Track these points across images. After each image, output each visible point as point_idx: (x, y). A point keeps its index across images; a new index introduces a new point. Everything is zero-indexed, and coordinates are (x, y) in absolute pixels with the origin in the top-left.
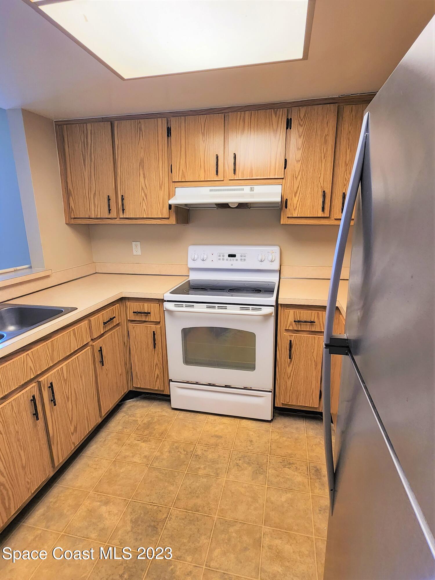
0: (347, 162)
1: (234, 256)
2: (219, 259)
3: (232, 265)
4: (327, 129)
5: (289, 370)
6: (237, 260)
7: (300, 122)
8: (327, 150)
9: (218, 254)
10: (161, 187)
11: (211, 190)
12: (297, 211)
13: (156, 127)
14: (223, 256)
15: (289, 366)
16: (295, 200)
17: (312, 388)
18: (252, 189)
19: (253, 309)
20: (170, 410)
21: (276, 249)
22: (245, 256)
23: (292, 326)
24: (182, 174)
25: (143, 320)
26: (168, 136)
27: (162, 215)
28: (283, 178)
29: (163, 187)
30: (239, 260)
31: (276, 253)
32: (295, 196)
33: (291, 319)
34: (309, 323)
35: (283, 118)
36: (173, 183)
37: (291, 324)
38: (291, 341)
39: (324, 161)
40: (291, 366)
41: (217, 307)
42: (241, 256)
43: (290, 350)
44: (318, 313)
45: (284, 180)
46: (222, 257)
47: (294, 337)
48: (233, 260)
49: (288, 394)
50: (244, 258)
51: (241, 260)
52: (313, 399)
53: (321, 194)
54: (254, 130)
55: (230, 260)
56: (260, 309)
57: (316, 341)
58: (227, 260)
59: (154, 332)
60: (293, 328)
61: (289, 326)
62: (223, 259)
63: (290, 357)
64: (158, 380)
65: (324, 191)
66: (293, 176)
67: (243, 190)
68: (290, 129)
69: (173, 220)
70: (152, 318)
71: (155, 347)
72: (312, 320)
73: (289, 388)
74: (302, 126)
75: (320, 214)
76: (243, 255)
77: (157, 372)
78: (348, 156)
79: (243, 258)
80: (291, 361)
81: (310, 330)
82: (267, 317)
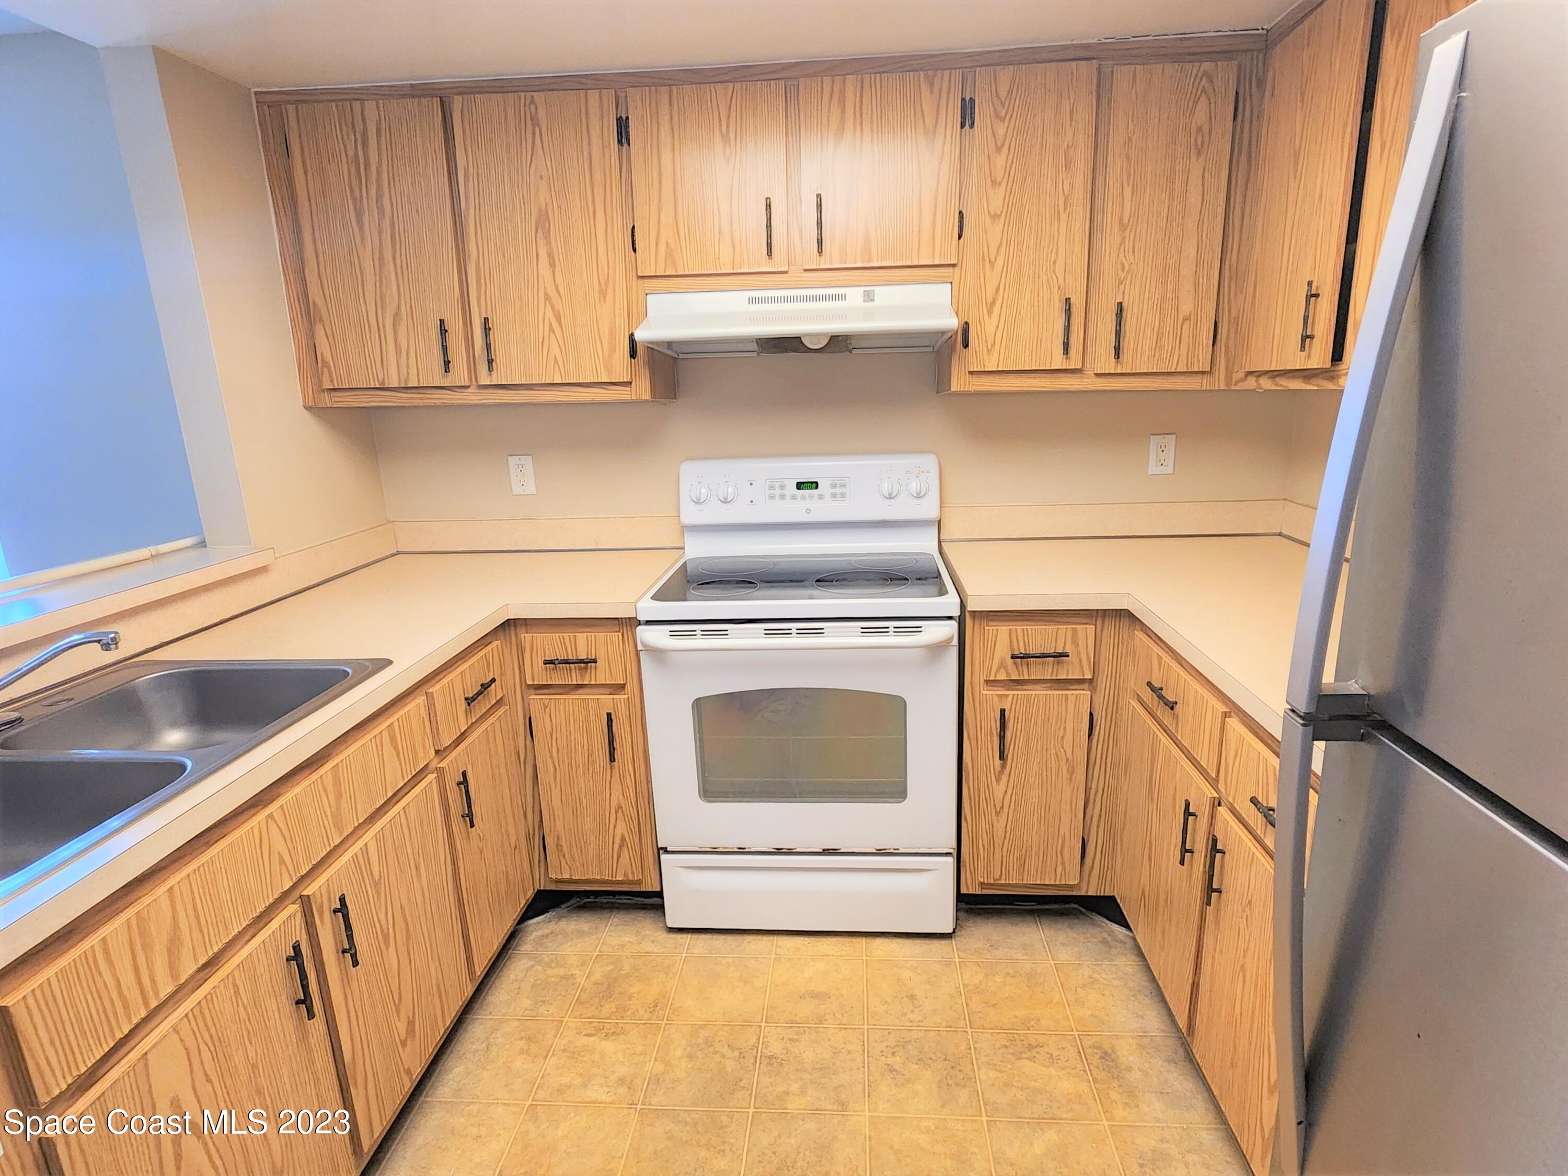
0: (1126, 221)
1: (815, 485)
2: (772, 497)
3: (808, 511)
4: (1070, 132)
5: (999, 790)
6: (821, 497)
7: (999, 108)
8: (1072, 186)
9: (768, 482)
10: (603, 294)
11: (751, 301)
12: (996, 355)
13: (583, 116)
14: (782, 487)
15: (998, 780)
16: (990, 324)
17: (1062, 833)
18: (869, 297)
19: (898, 631)
20: (663, 936)
21: (929, 463)
22: (843, 486)
23: (1006, 668)
24: (666, 253)
25: (574, 682)
26: (620, 142)
27: (610, 374)
28: (954, 265)
29: (610, 292)
30: (827, 496)
31: (928, 472)
32: (990, 312)
33: (1002, 651)
34: (1052, 659)
35: (951, 101)
36: (641, 281)
37: (1002, 665)
38: (1003, 711)
39: (1064, 216)
40: (1004, 778)
41: (794, 631)
42: (834, 486)
43: (1002, 738)
44: (1075, 631)
45: (957, 270)
46: (777, 492)
47: (1010, 699)
48: (811, 497)
49: (998, 856)
50: (843, 490)
51: (834, 495)
52: (1063, 863)
53: (1058, 307)
54: (872, 130)
55: (803, 497)
56: (917, 630)
57: (1071, 706)
58: (794, 497)
59: (609, 715)
60: (1008, 674)
61: (998, 671)
62: (782, 497)
63: (1002, 757)
64: (625, 854)
65: (1068, 300)
66: (984, 259)
67: (843, 297)
68: (972, 125)
69: (642, 390)
70: (601, 675)
71: (612, 759)
72: (1060, 650)
73: (998, 842)
74: (1003, 120)
75: (1058, 362)
76: (838, 482)
77: (621, 829)
78: (1127, 203)
79: (838, 491)
80: (1003, 766)
81: (1054, 678)
82: (937, 649)
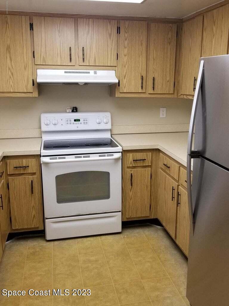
0: (154, 58)
1: (79, 120)
2: (68, 123)
3: (78, 127)
4: (142, 37)
5: (131, 194)
6: (81, 123)
7: (126, 30)
8: (142, 49)
9: (66, 120)
10: (25, 68)
11: (65, 72)
12: (126, 88)
13: (21, 22)
14: (70, 121)
15: (131, 191)
16: (125, 81)
17: (145, 203)
18: (95, 73)
19: (108, 156)
20: (45, 242)
21: (108, 115)
22: (86, 120)
23: (132, 164)
24: (43, 59)
25: (22, 173)
26: (30, 30)
27: (27, 90)
28: (116, 66)
29: (27, 69)
30: (82, 123)
31: (108, 117)
32: (125, 78)
33: (131, 159)
34: (142, 161)
35: (115, 26)
36: (35, 66)
37: (131, 163)
38: (131, 174)
39: (141, 57)
40: (132, 191)
41: (82, 157)
42: (84, 120)
43: (131, 180)
44: (147, 154)
45: (117, 68)
46: (69, 122)
47: (133, 171)
48: (78, 123)
49: (131, 210)
50: (86, 122)
51: (84, 123)
52: (146, 211)
53: (140, 78)
55: (76, 124)
56: (112, 155)
57: (147, 172)
58: (73, 123)
59: (32, 181)
60: (132, 165)
61: (130, 164)
62: (70, 123)
63: (132, 185)
64: (35, 220)
65: (142, 76)
66: (123, 65)
67: (89, 73)
68: (120, 33)
69: (36, 94)
70: (30, 170)
71: (32, 193)
72: (144, 159)
73: (131, 207)
74: (127, 33)
75: (140, 91)
76: (85, 120)
77: (34, 213)
78: (155, 54)
79: (85, 122)
80: (132, 187)
81: (143, 165)
82: (117, 160)
